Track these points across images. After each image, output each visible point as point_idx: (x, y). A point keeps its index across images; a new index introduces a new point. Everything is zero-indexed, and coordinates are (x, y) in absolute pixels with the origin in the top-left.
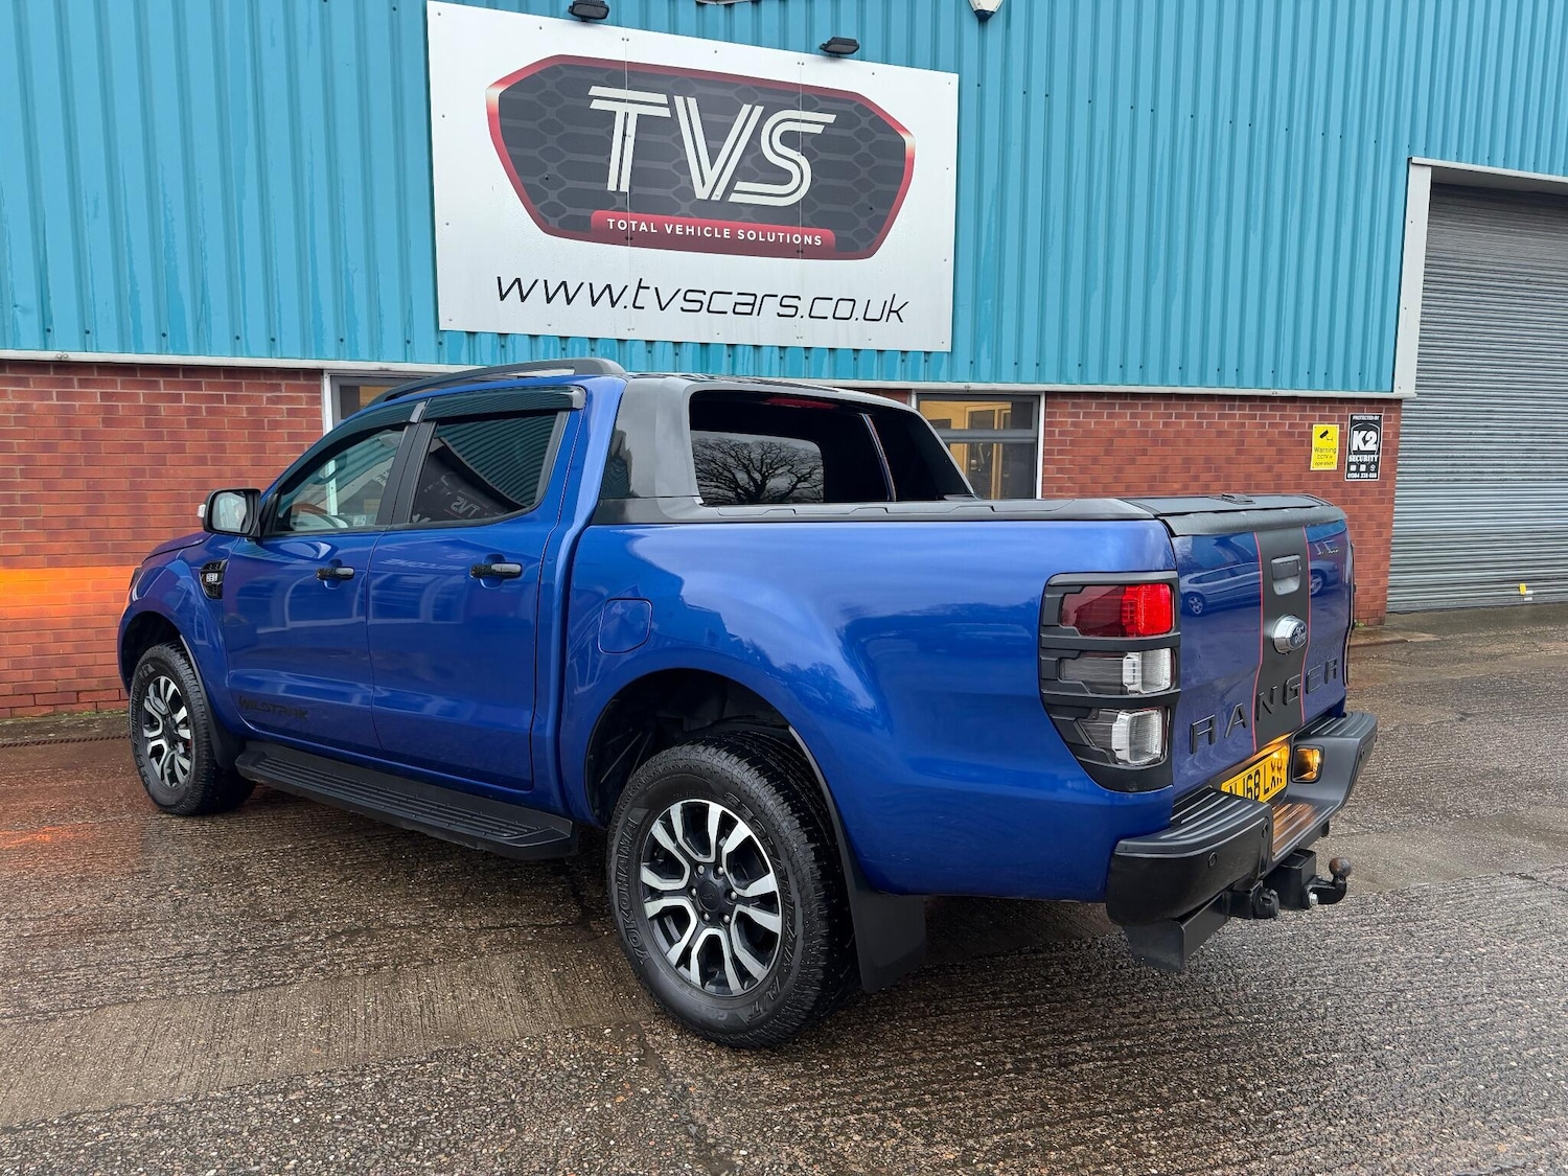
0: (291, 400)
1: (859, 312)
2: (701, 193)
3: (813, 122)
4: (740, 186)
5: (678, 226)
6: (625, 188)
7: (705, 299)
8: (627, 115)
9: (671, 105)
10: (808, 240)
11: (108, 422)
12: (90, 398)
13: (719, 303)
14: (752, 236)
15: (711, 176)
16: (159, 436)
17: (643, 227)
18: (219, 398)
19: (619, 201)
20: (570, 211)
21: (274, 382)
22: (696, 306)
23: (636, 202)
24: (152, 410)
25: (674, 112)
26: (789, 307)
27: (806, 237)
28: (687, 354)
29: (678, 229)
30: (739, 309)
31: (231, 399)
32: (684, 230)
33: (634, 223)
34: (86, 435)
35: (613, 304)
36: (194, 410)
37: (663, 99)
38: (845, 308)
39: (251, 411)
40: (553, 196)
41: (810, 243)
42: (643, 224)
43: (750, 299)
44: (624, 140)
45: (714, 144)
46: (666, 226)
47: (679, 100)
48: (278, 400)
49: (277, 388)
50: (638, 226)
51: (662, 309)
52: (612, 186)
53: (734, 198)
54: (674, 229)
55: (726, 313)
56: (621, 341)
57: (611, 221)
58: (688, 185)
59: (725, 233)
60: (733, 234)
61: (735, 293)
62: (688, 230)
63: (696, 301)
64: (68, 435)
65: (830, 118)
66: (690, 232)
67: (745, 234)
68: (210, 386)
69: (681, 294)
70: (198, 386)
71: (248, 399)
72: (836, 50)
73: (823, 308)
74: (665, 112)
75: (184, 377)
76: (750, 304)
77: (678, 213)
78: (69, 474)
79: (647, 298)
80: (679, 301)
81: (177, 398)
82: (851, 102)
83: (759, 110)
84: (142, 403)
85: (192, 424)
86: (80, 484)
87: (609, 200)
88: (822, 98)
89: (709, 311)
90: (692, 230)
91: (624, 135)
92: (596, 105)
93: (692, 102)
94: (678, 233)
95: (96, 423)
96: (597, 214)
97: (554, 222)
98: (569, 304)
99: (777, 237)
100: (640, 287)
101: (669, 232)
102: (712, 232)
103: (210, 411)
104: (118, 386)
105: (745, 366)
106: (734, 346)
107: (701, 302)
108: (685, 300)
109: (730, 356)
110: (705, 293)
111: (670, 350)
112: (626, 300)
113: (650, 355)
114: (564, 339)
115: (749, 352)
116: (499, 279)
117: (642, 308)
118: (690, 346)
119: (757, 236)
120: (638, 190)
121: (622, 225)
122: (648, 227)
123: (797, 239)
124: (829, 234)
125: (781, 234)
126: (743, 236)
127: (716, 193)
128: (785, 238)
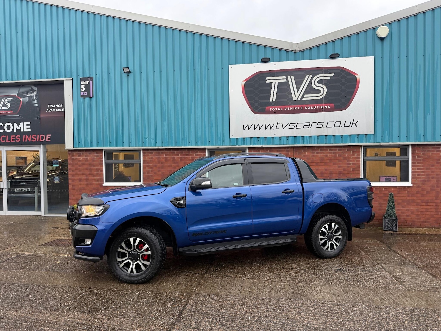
0: (200, 155)
1: (342, 125)
2: (295, 99)
3: (327, 76)
4: (306, 96)
6: (274, 100)
8: (275, 83)
9: (287, 78)
11: (166, 160)
13: (299, 126)
14: (309, 108)
15: (298, 94)
16: (175, 163)
17: (279, 109)
18: (186, 155)
19: (273, 104)
20: (261, 108)
21: (197, 151)
23: (278, 103)
24: (174, 158)
25: (288, 80)
26: (320, 125)
27: (325, 106)
28: (290, 140)
29: (288, 109)
30: (305, 127)
31: (188, 155)
32: (290, 109)
33: (276, 109)
35: (271, 129)
36: (182, 158)
37: (284, 77)
39: (192, 158)
41: (326, 108)
42: (279, 108)
43: (308, 124)
44: (274, 89)
45: (298, 86)
47: (289, 77)
48: (197, 155)
50: (277, 109)
51: (283, 129)
52: (271, 100)
53: (304, 99)
55: (301, 128)
56: (273, 137)
57: (271, 109)
58: (292, 98)
59: (301, 108)
60: (304, 108)
61: (304, 123)
62: (291, 108)
63: (293, 126)
65: (332, 75)
67: (307, 108)
69: (289, 125)
70: (182, 153)
71: (191, 155)
72: (333, 57)
73: (331, 125)
74: (285, 80)
75: (180, 151)
76: (309, 125)
77: (288, 105)
79: (280, 126)
80: (288, 126)
82: (339, 69)
83: (311, 76)
87: (271, 104)
89: (297, 128)
90: (292, 108)
92: (267, 82)
93: (292, 77)
96: (267, 108)
97: (257, 111)
98: (260, 130)
99: (316, 107)
100: (278, 124)
101: (286, 109)
102: (298, 108)
105: (307, 141)
106: (304, 136)
107: (294, 126)
108: (290, 126)
109: (302, 139)
110: (295, 124)
111: (285, 138)
112: (274, 127)
113: (280, 140)
114: (258, 138)
115: (308, 138)
116: (244, 125)
117: (278, 129)
118: (291, 137)
119: (311, 108)
120: (278, 100)
121: (273, 109)
122: (280, 109)
123: (322, 107)
124: (332, 105)
125: (318, 107)
126: (306, 108)
127: (299, 98)
128: (319, 107)
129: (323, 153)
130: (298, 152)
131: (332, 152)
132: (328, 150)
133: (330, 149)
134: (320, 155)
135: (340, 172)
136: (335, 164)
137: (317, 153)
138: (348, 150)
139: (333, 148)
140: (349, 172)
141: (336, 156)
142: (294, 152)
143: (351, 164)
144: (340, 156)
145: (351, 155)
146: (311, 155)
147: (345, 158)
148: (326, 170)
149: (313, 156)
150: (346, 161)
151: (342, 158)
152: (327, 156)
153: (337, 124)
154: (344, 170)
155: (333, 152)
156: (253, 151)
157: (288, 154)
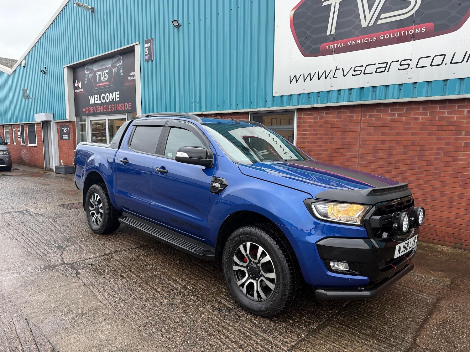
1: (448, 60)
4: (383, 16)
5: (353, 41)
6: (333, 32)
7: (363, 69)
8: (335, 4)
13: (369, 70)
14: (387, 36)
15: (369, 16)
17: (339, 45)
19: (331, 38)
20: (314, 47)
21: (239, 116)
22: (359, 72)
23: (338, 36)
26: (404, 65)
27: (417, 30)
28: (354, 93)
29: (353, 42)
30: (378, 70)
32: (356, 42)
33: (336, 45)
35: (326, 78)
40: (308, 43)
41: (419, 32)
42: (339, 44)
43: (385, 65)
44: (334, 13)
45: (372, 2)
46: (348, 42)
49: (240, 118)
50: (337, 46)
51: (344, 76)
52: (328, 33)
53: (379, 22)
55: (372, 73)
56: (329, 91)
57: (327, 46)
58: (359, 23)
59: (374, 39)
60: (378, 38)
61: (377, 64)
62: (357, 42)
63: (359, 71)
66: (358, 42)
67: (384, 36)
69: (353, 69)
76: (385, 67)
77: (354, 36)
79: (339, 73)
80: (352, 72)
87: (327, 39)
89: (365, 74)
90: (359, 41)
91: (334, 12)
92: (324, 4)
94: (353, 44)
96: (322, 45)
97: (308, 52)
98: (311, 81)
99: (400, 34)
100: (336, 69)
101: (349, 44)
102: (368, 40)
105: (380, 94)
106: (375, 87)
107: (361, 71)
108: (354, 71)
109: (374, 92)
110: (363, 66)
111: (347, 92)
112: (331, 75)
113: (339, 95)
114: (309, 93)
115: (383, 89)
116: (290, 76)
117: (337, 77)
118: (355, 90)
119: (390, 36)
120: (338, 31)
121: (331, 47)
122: (341, 45)
123: (411, 32)
124: (431, 25)
125: (402, 32)
126: (383, 38)
127: (371, 22)
128: (404, 33)
129: (410, 114)
130: (368, 114)
131: (427, 113)
132: (420, 108)
133: (422, 108)
134: (404, 118)
135: (440, 149)
136: (430, 134)
137: (399, 115)
138: (459, 107)
139: (430, 105)
140: (457, 149)
141: (434, 119)
142: (362, 114)
143: (463, 134)
144: (441, 118)
145: (464, 118)
146: (389, 118)
147: (451, 123)
148: (413, 143)
149: (393, 120)
150: (453, 128)
151: (445, 123)
152: (416, 119)
153: (438, 60)
154: (448, 144)
155: (429, 112)
156: (303, 113)
157: (353, 117)
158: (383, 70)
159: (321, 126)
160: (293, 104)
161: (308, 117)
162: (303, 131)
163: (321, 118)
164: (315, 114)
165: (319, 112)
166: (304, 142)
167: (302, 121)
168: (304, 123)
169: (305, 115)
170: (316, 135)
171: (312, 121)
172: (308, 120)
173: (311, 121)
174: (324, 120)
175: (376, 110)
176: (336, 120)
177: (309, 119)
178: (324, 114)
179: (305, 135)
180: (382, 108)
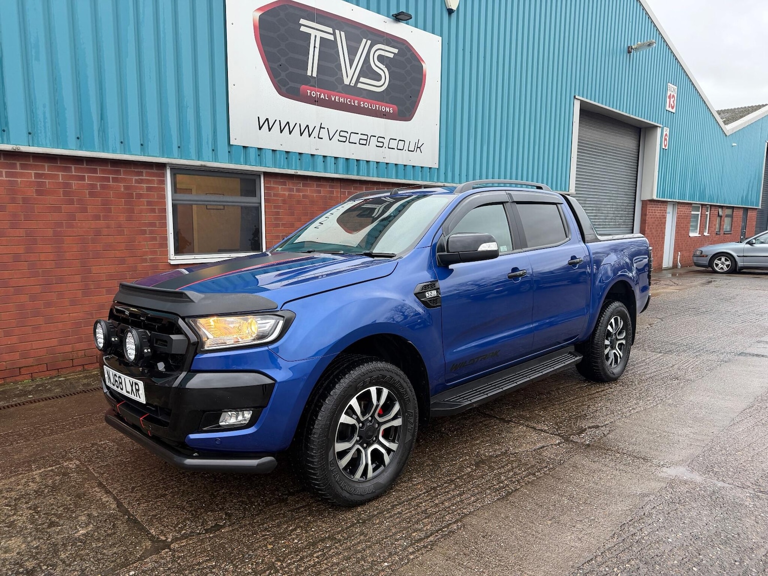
0: (148, 181)
1: (406, 148)
2: (347, 81)
3: (390, 52)
4: (362, 79)
5: (337, 97)
6: (315, 75)
7: (348, 136)
8: (316, 36)
9: (334, 34)
10: (388, 110)
11: (39, 192)
12: (28, 176)
13: (354, 138)
14: (366, 105)
15: (350, 72)
16: (71, 202)
17: (322, 96)
18: (107, 179)
19: (312, 81)
20: (291, 84)
21: (139, 170)
22: (344, 139)
24: (67, 185)
25: (335, 38)
26: (380, 142)
27: (387, 108)
28: (340, 164)
29: (337, 99)
30: (362, 142)
31: (115, 180)
33: (318, 93)
34: (25, 200)
35: (310, 135)
36: (93, 186)
37: (330, 30)
38: (401, 144)
39: (126, 188)
40: (283, 75)
42: (322, 94)
43: (365, 137)
44: (314, 50)
45: (352, 57)
46: (332, 97)
47: (337, 32)
48: (141, 181)
49: (140, 174)
50: (320, 95)
51: (330, 140)
52: (309, 73)
53: (360, 85)
54: (335, 98)
55: (356, 143)
56: (312, 155)
57: (309, 91)
58: (342, 77)
59: (356, 103)
60: (359, 104)
61: (360, 134)
62: (341, 100)
63: (345, 137)
64: (13, 200)
65: (396, 51)
68: (103, 171)
69: (338, 132)
70: (95, 171)
71: (124, 180)
72: (399, 17)
73: (393, 144)
74: (331, 38)
75: (87, 165)
77: (337, 91)
78: (14, 226)
79: (324, 133)
80: (337, 136)
81: (83, 178)
82: (404, 44)
83: (369, 42)
84: (61, 180)
85: (92, 194)
86: (22, 232)
87: (308, 80)
88: (393, 40)
89: (350, 142)
90: (343, 100)
91: (315, 47)
92: (303, 29)
93: (343, 34)
94: (337, 101)
95: (31, 192)
96: (303, 87)
97: (284, 89)
98: (290, 134)
99: (376, 107)
100: (321, 127)
101: (333, 99)
102: (351, 102)
103: (102, 187)
104: (46, 169)
105: (363, 169)
106: (359, 160)
108: (340, 135)
109: (357, 165)
110: (347, 133)
111: (333, 161)
112: (315, 134)
113: (324, 163)
114: (287, 152)
115: (365, 164)
116: (259, 117)
117: (322, 138)
118: (342, 160)
119: (368, 106)
120: (320, 77)
121: (313, 94)
122: (324, 96)
123: (383, 109)
124: (396, 107)
126: (363, 105)
127: (352, 82)
128: (379, 108)
130: (347, 191)
142: (342, 190)
156: (272, 180)
157: (332, 192)
158: (364, 142)
159: (299, 202)
160: (266, 164)
161: (280, 187)
162: (275, 208)
163: (298, 190)
164: (290, 184)
165: (295, 181)
166: (277, 225)
167: (272, 192)
168: (275, 195)
169: (276, 183)
170: (292, 214)
171: (287, 193)
172: (281, 193)
173: (284, 194)
174: (301, 194)
175: (354, 187)
176: (315, 195)
177: (282, 190)
178: (301, 186)
179: (278, 213)
180: (358, 185)
